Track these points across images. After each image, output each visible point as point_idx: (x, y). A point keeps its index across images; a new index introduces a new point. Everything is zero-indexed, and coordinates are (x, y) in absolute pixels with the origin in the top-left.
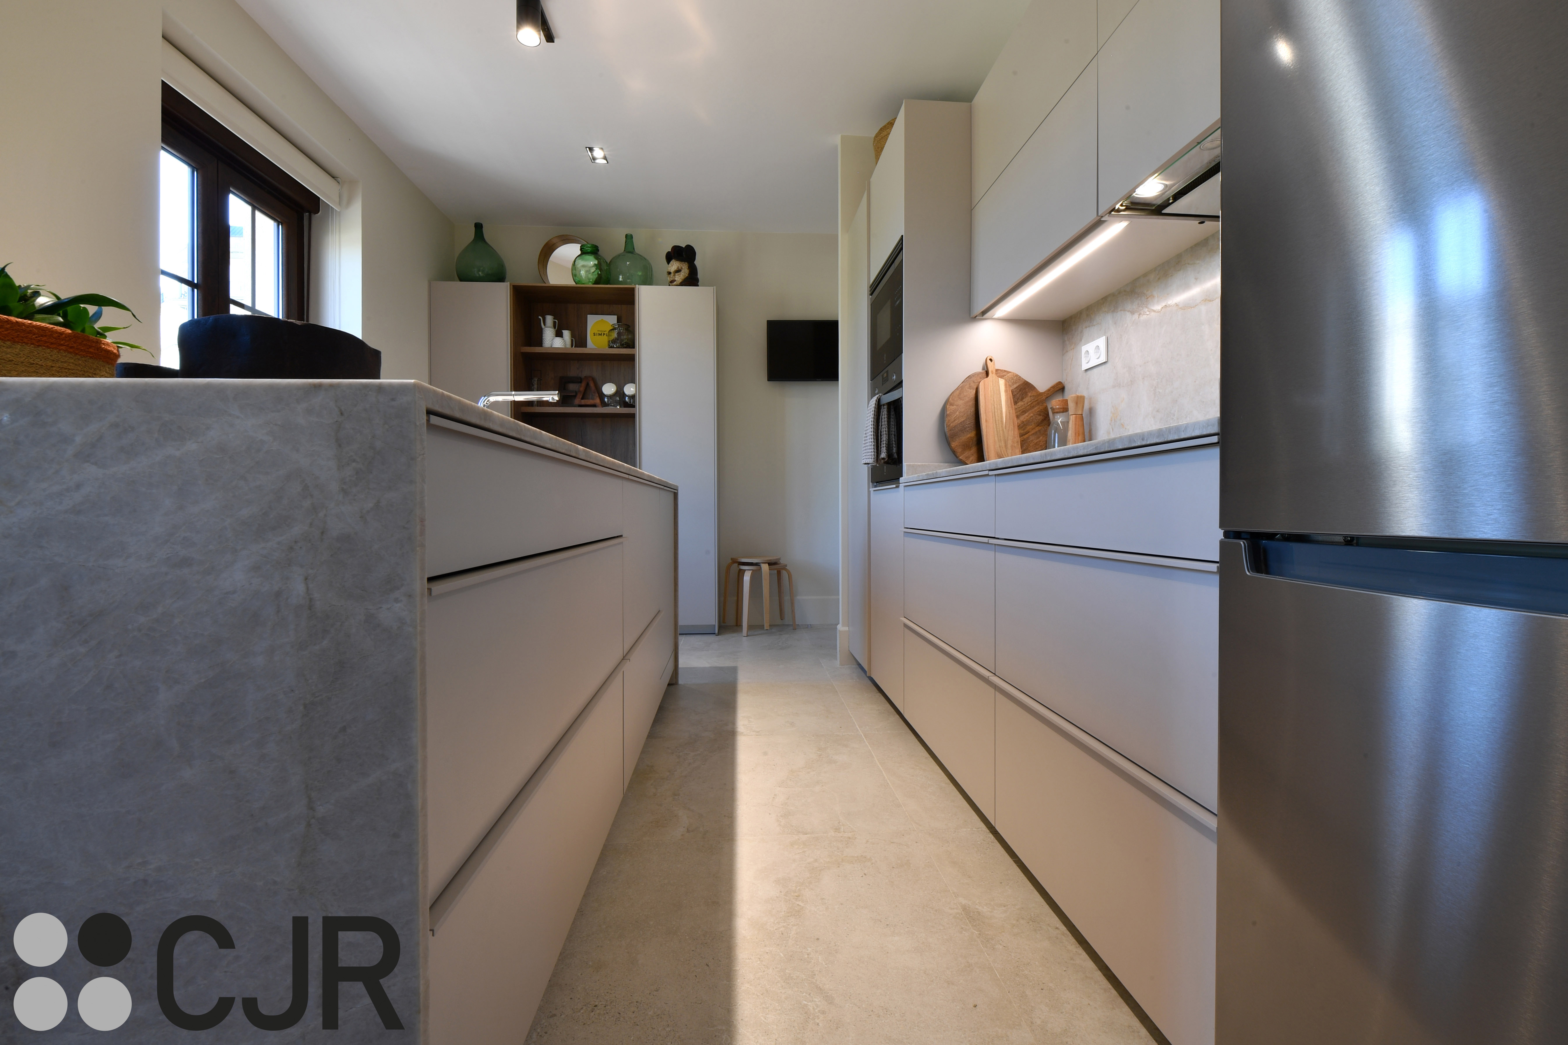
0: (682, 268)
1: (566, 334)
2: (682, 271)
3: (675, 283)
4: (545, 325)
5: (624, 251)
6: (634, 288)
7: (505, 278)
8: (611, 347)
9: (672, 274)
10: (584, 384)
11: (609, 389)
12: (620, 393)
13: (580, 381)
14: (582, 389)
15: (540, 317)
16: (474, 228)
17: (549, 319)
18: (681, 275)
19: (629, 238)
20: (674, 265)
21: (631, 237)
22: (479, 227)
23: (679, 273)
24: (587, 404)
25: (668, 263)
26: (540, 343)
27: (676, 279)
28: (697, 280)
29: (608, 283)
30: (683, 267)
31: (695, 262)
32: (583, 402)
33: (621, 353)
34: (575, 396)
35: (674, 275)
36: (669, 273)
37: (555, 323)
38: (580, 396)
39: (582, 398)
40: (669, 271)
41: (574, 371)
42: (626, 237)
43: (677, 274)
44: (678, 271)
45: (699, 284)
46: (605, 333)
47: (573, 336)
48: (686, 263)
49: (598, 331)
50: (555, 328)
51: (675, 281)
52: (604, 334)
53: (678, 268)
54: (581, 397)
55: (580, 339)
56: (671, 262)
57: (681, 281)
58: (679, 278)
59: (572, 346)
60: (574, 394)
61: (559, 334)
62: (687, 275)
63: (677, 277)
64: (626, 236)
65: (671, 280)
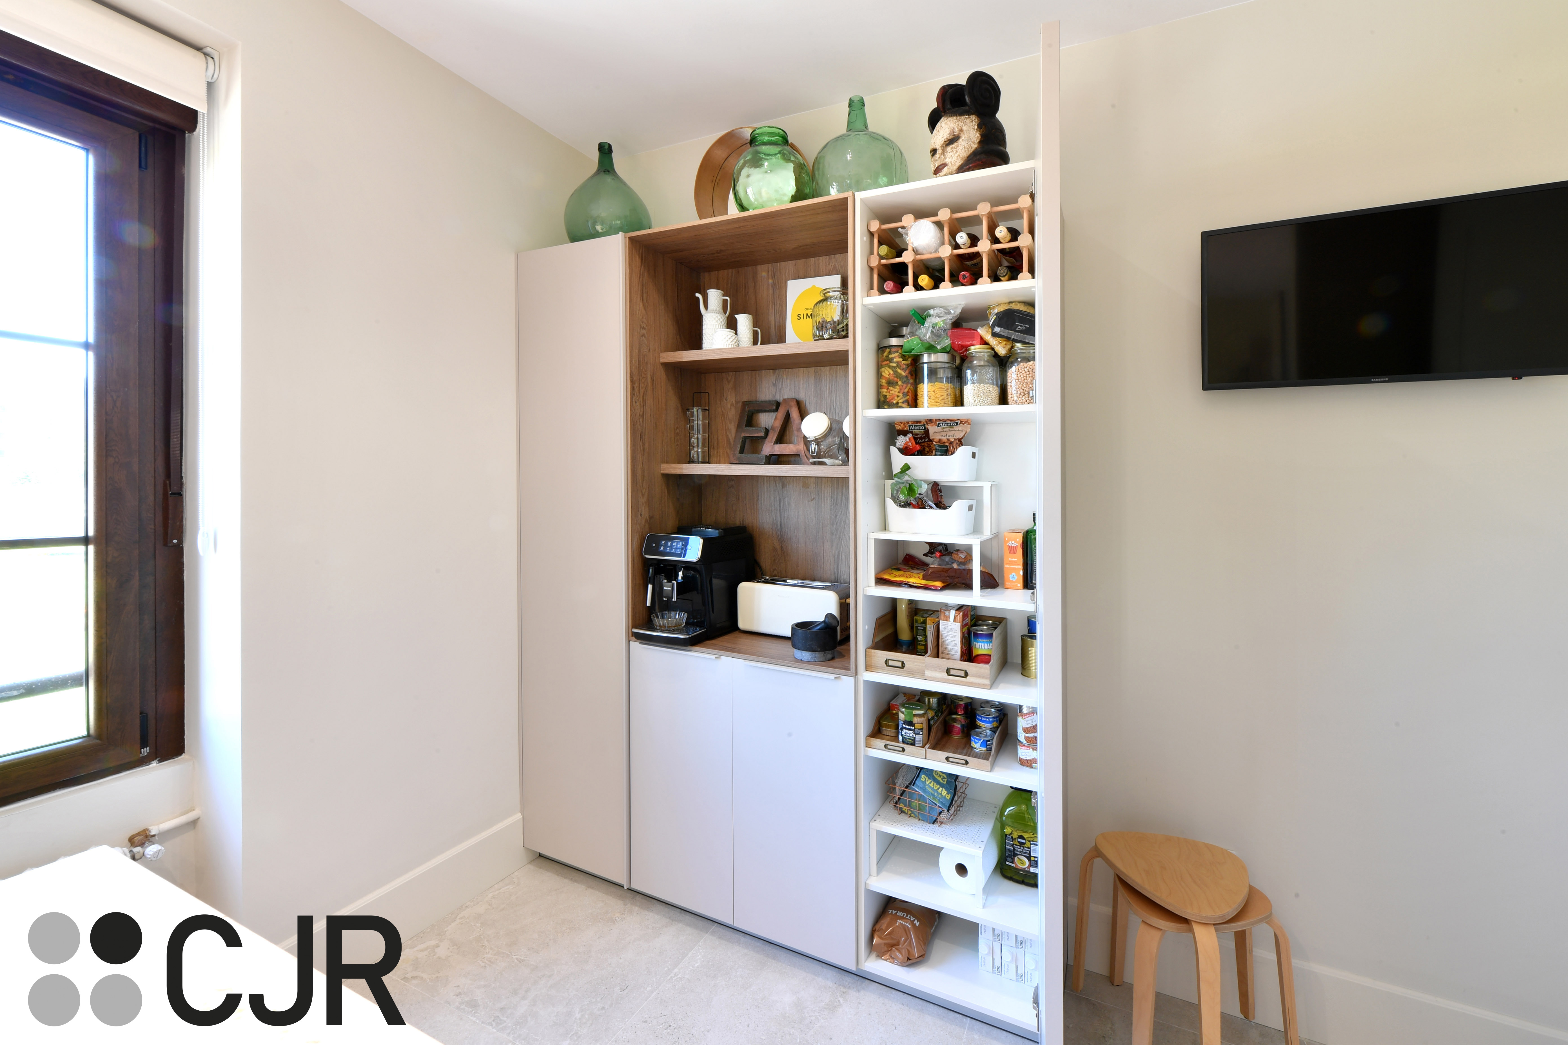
0: (961, 130)
1: (744, 321)
2: (963, 137)
3: (945, 170)
4: (706, 307)
5: (849, 131)
8: (822, 338)
9: (940, 153)
10: (781, 414)
11: (814, 425)
13: (774, 407)
14: (778, 424)
15: (697, 295)
16: (598, 153)
17: (715, 296)
18: (966, 147)
19: (857, 105)
20: (944, 129)
21: (861, 100)
22: (605, 150)
25: (932, 131)
26: (696, 342)
27: (947, 161)
28: (1003, 151)
30: (964, 128)
31: (999, 116)
32: (778, 449)
33: (835, 348)
35: (943, 153)
36: (934, 152)
37: (725, 302)
38: (773, 436)
39: (776, 443)
40: (934, 147)
42: (850, 106)
43: (949, 148)
44: (953, 140)
45: (1007, 158)
46: (812, 311)
47: (756, 323)
48: (977, 120)
49: (806, 309)
50: (725, 311)
51: (946, 165)
54: (774, 439)
55: (770, 330)
56: (939, 124)
57: (959, 163)
58: (955, 156)
59: (755, 343)
60: (762, 434)
61: (732, 324)
62: (975, 146)
63: (948, 155)
64: (851, 102)
65: (937, 166)
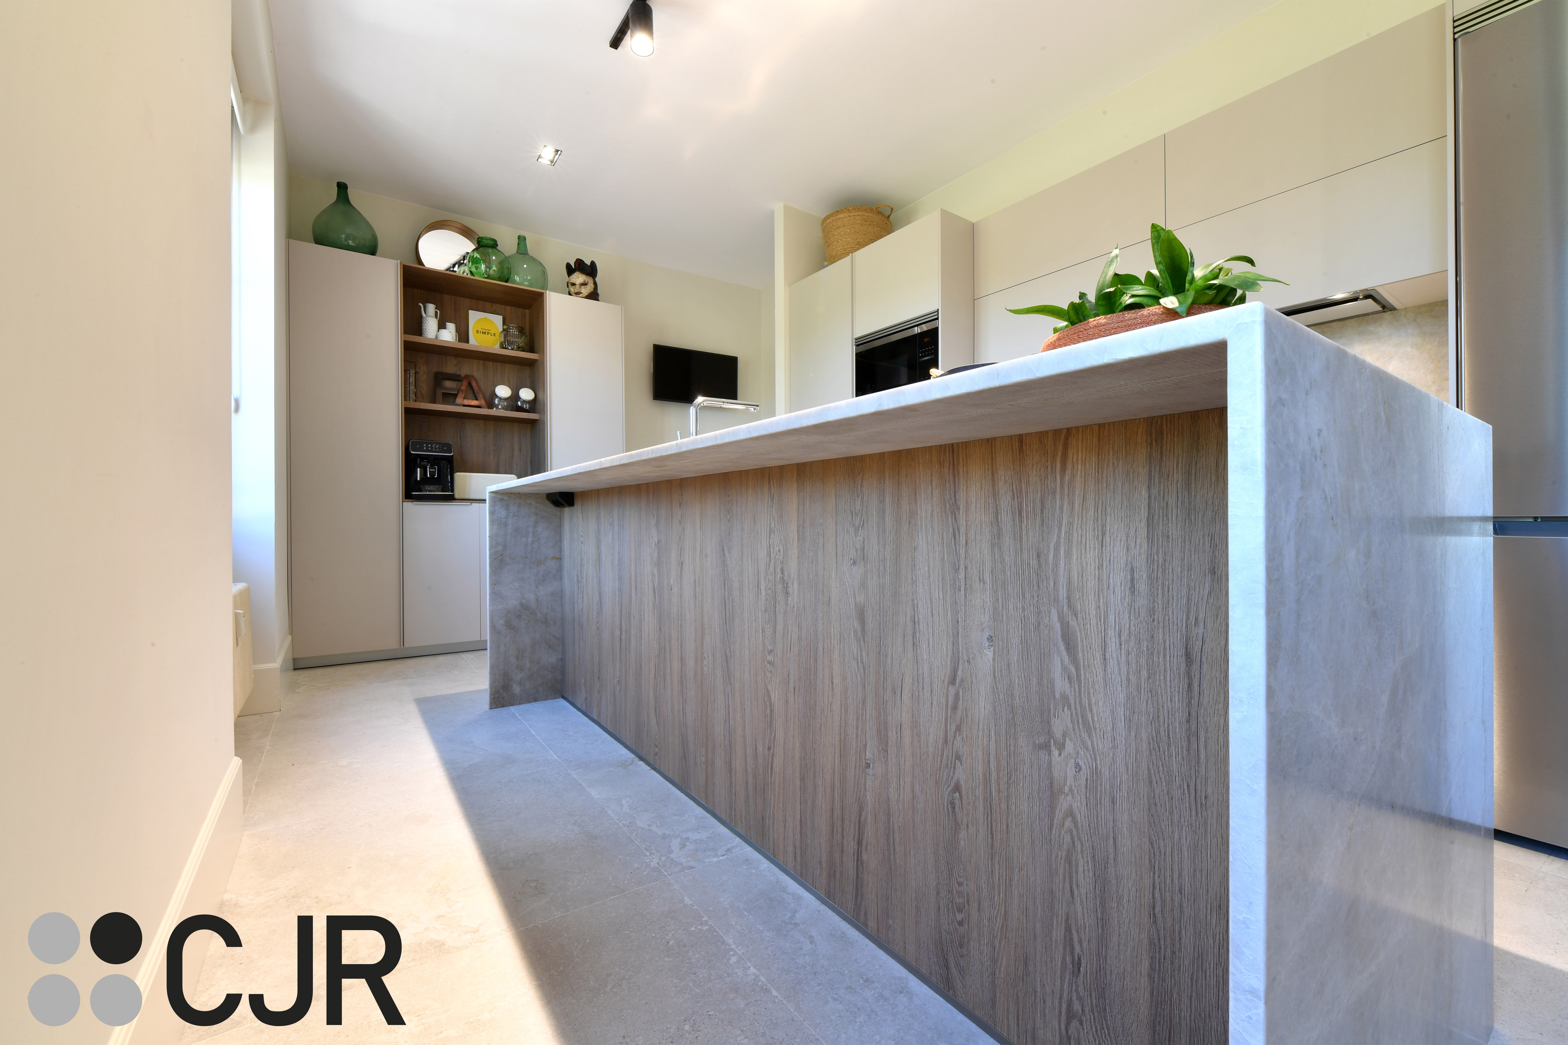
0: (588, 282)
1: (451, 326)
2: (589, 285)
3: (581, 295)
4: (426, 313)
5: (517, 252)
6: (543, 293)
7: (376, 252)
8: (504, 348)
9: (578, 287)
10: (465, 383)
11: (503, 391)
12: (515, 396)
13: (459, 379)
14: (463, 388)
15: (422, 305)
16: (335, 187)
18: (588, 289)
19: (522, 240)
20: (579, 278)
21: (525, 239)
22: (342, 187)
23: (585, 286)
24: (471, 404)
26: (419, 332)
27: (582, 291)
28: (598, 295)
29: (506, 281)
31: (597, 279)
32: (466, 402)
33: (520, 356)
34: (456, 396)
35: (580, 287)
36: (573, 284)
37: (437, 313)
38: (459, 394)
39: (464, 398)
40: (575, 283)
41: (450, 368)
42: (518, 239)
43: (583, 287)
44: (584, 284)
45: (599, 298)
46: (490, 332)
47: (458, 330)
48: (592, 278)
49: (482, 329)
50: (437, 318)
51: (581, 293)
52: (488, 333)
53: (585, 281)
54: (463, 396)
55: (463, 335)
56: (575, 274)
57: (586, 294)
58: (586, 291)
59: (456, 341)
60: (456, 393)
61: (442, 326)
62: (592, 290)
63: (582, 289)
64: (519, 237)
65: (576, 291)
